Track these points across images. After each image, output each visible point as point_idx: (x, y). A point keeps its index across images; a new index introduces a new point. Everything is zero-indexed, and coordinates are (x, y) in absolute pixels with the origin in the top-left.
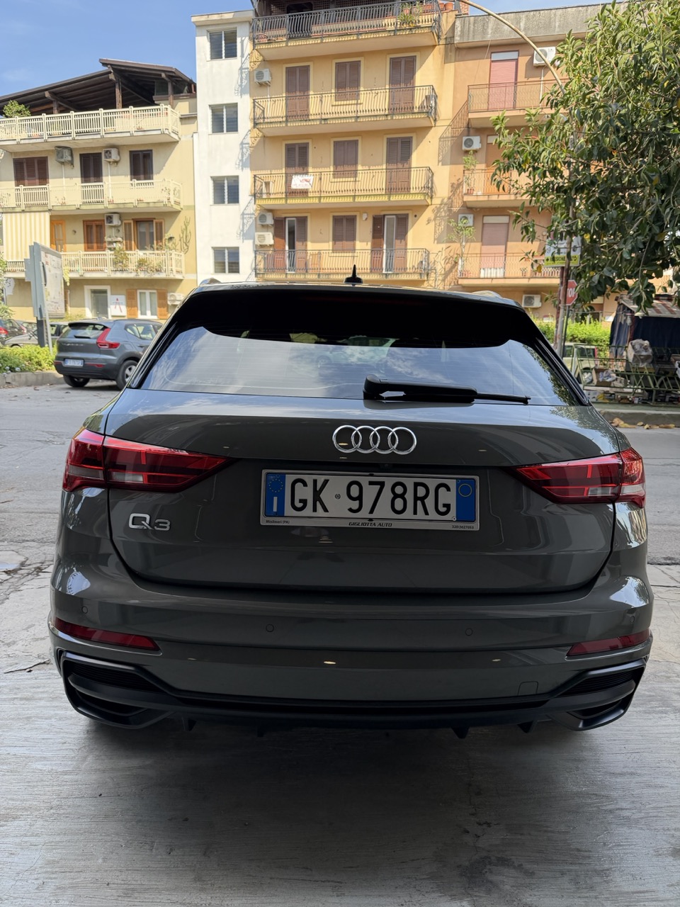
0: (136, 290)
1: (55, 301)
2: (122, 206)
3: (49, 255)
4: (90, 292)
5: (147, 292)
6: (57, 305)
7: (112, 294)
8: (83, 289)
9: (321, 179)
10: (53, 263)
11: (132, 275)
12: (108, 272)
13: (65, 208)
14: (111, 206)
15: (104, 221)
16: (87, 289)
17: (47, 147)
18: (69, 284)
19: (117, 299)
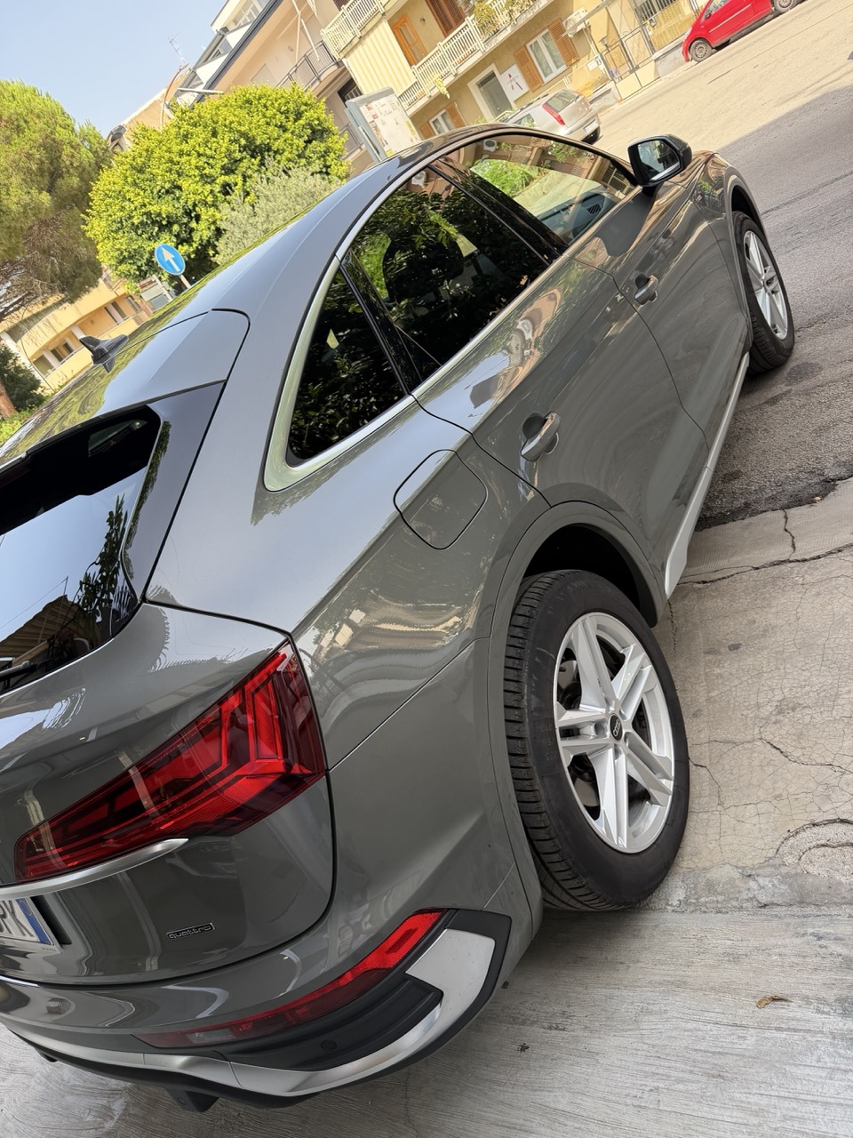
0: (525, 46)
3: (373, 104)
4: (477, 87)
5: (539, 39)
7: (501, 73)
8: (468, 90)
10: (383, 109)
11: (509, 31)
12: (481, 47)
18: (449, 96)
19: (510, 76)
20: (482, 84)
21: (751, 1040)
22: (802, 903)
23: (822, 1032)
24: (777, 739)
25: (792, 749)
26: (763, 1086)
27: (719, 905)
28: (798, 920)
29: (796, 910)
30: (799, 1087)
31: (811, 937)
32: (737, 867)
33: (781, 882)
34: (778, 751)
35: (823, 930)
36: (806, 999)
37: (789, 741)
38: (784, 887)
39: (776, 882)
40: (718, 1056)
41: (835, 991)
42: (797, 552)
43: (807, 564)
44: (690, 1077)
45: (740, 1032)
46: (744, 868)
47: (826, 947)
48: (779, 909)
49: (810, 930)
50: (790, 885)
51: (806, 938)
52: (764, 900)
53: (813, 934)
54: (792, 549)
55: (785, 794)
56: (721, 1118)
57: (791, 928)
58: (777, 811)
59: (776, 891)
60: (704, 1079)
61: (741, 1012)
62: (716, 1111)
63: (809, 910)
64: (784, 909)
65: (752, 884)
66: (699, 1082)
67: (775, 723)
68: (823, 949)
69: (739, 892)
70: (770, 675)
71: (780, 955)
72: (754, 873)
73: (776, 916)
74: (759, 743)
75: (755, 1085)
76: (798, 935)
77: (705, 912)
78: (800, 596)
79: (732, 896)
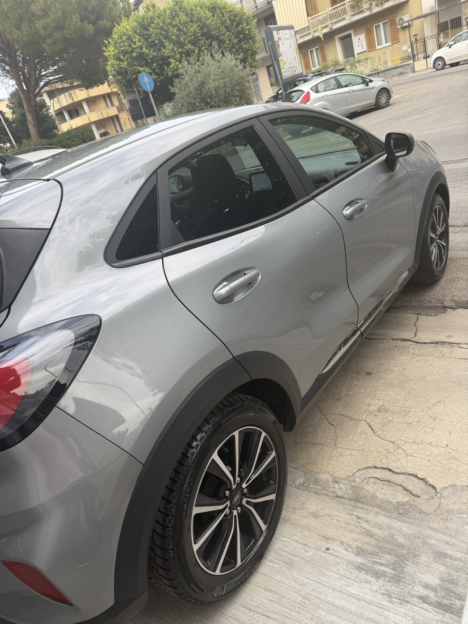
0: (372, 25)
1: (291, 66)
3: (280, 32)
4: (339, 39)
5: (381, 24)
6: (294, 68)
7: (355, 36)
8: (335, 39)
10: (285, 36)
11: (367, 14)
12: (348, 19)
16: (337, 37)
18: (323, 40)
19: (359, 39)
20: (342, 39)
21: (310, 553)
22: (357, 500)
23: (344, 559)
24: (372, 423)
25: (379, 430)
26: (309, 574)
27: (318, 491)
28: (352, 508)
29: (352, 503)
30: (325, 579)
31: (355, 517)
32: (332, 476)
33: (350, 489)
34: (371, 429)
35: (362, 515)
36: (342, 543)
37: (378, 426)
38: (351, 491)
39: (348, 488)
40: (292, 556)
41: (357, 543)
42: (416, 338)
43: (419, 344)
44: (277, 561)
45: (307, 549)
46: (335, 477)
47: (360, 523)
48: (345, 500)
49: (356, 514)
50: (354, 491)
51: (352, 516)
52: (339, 494)
53: (356, 516)
54: (414, 335)
55: (367, 450)
56: (284, 582)
57: (347, 510)
58: (360, 456)
59: (347, 492)
60: (283, 564)
61: (310, 540)
62: (283, 579)
63: (359, 505)
64: (347, 501)
65: (336, 486)
66: (280, 564)
67: (375, 415)
68: (359, 524)
69: (329, 487)
70: (381, 392)
71: (337, 520)
72: (339, 481)
73: (342, 503)
74: (363, 422)
75: (305, 573)
76: (349, 514)
77: (310, 492)
78: (409, 359)
79: (325, 488)
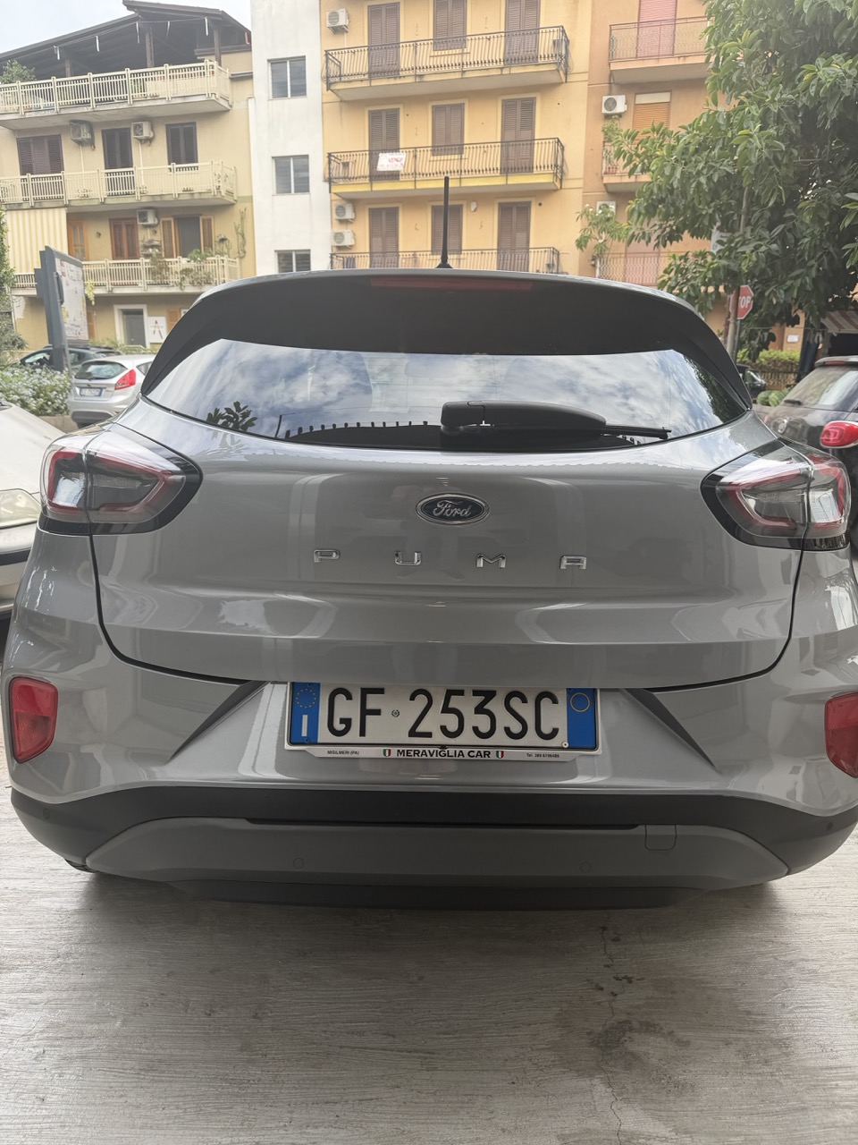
0: (179, 309)
1: (76, 323)
2: (158, 199)
3: (65, 263)
4: (121, 313)
6: (79, 329)
7: (149, 316)
8: (113, 310)
9: (415, 156)
10: (71, 274)
11: (175, 290)
12: (143, 287)
13: (86, 203)
14: (144, 200)
15: (136, 219)
16: (117, 308)
17: (60, 122)
18: (93, 303)
19: (156, 322)
20: (126, 313)
